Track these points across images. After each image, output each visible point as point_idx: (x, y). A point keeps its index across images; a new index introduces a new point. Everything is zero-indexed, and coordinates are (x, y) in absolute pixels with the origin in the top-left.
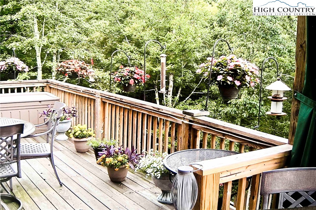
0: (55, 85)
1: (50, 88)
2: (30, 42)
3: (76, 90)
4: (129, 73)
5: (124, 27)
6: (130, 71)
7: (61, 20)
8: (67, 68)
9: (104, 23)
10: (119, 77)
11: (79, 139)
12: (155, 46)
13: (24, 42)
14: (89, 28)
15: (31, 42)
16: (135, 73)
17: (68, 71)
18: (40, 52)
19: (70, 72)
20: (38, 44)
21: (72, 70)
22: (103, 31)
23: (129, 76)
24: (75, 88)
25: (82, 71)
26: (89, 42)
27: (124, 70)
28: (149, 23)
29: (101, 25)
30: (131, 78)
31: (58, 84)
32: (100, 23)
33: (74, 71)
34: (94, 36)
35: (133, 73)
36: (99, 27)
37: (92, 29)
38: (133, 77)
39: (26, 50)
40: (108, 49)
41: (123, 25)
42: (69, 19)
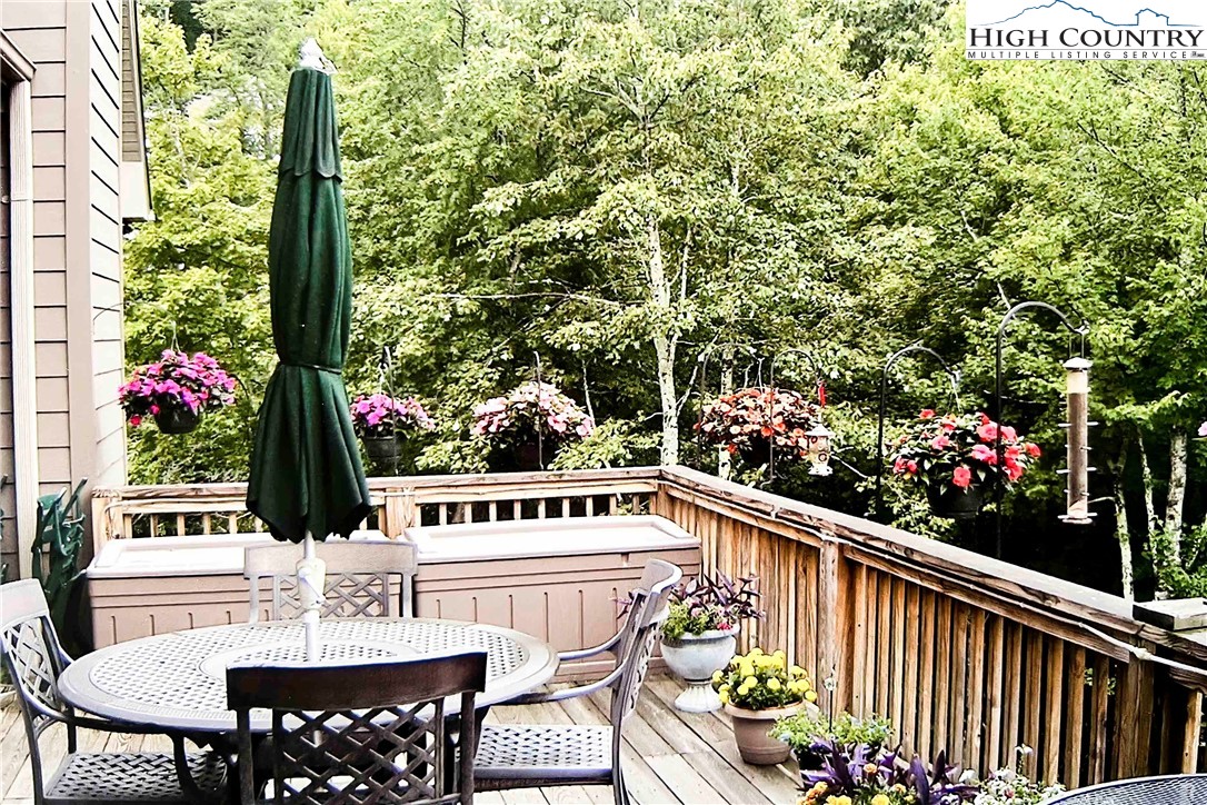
0: (688, 487)
1: (672, 500)
2: (631, 321)
3: (757, 510)
4: (952, 438)
5: (990, 247)
6: (958, 432)
7: (751, 231)
8: (735, 421)
9: (913, 237)
10: (912, 457)
11: (752, 709)
12: (1111, 317)
13: (612, 323)
14: (858, 260)
15: (635, 319)
16: (978, 439)
17: (736, 436)
18: (672, 356)
19: (745, 438)
20: (664, 328)
21: (753, 431)
22: (912, 269)
23: (952, 453)
24: (753, 501)
25: (790, 434)
26: (860, 312)
27: (934, 426)
28: (1085, 227)
29: (900, 243)
30: (957, 459)
31: (698, 485)
32: (895, 238)
33: (759, 432)
34: (880, 290)
35: (969, 440)
36: (894, 254)
37: (866, 261)
38: (971, 455)
39: (618, 350)
40: (934, 336)
41: (989, 239)
42: (781, 229)
